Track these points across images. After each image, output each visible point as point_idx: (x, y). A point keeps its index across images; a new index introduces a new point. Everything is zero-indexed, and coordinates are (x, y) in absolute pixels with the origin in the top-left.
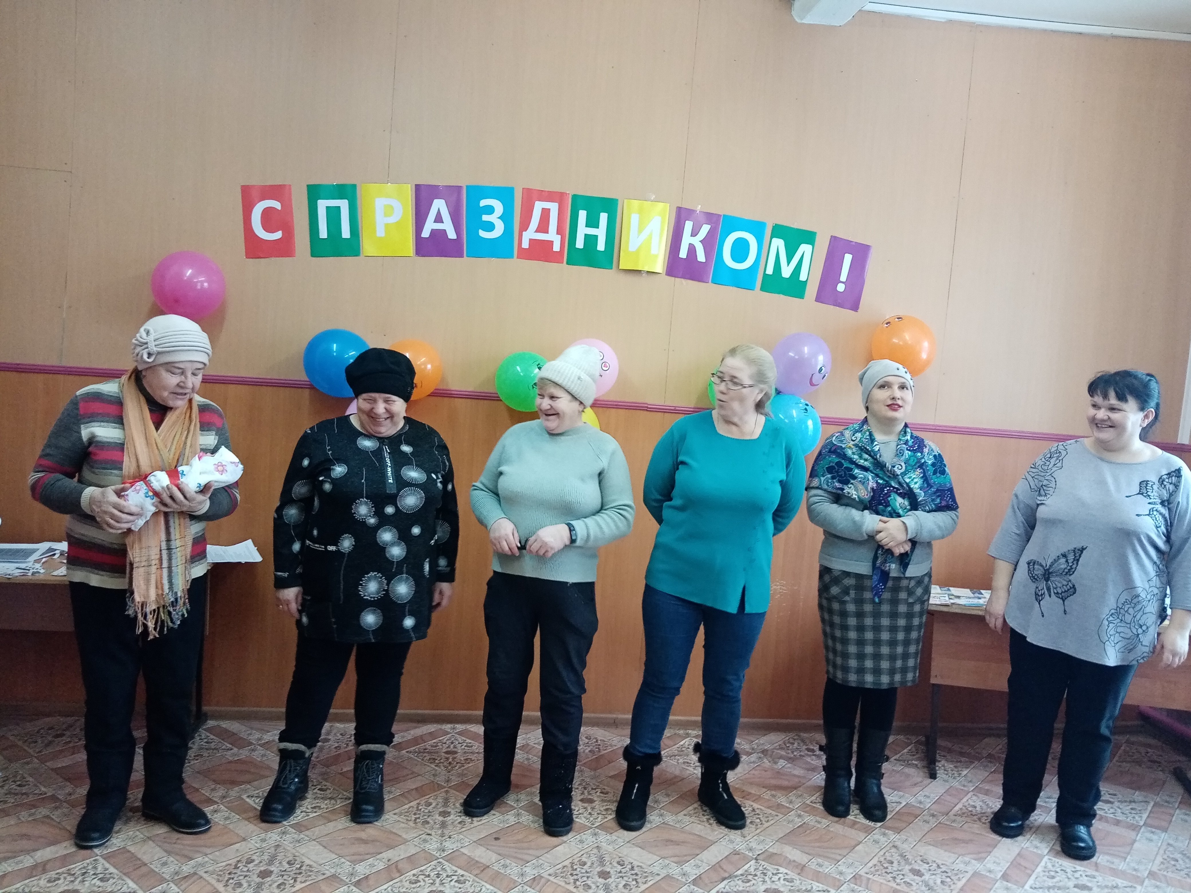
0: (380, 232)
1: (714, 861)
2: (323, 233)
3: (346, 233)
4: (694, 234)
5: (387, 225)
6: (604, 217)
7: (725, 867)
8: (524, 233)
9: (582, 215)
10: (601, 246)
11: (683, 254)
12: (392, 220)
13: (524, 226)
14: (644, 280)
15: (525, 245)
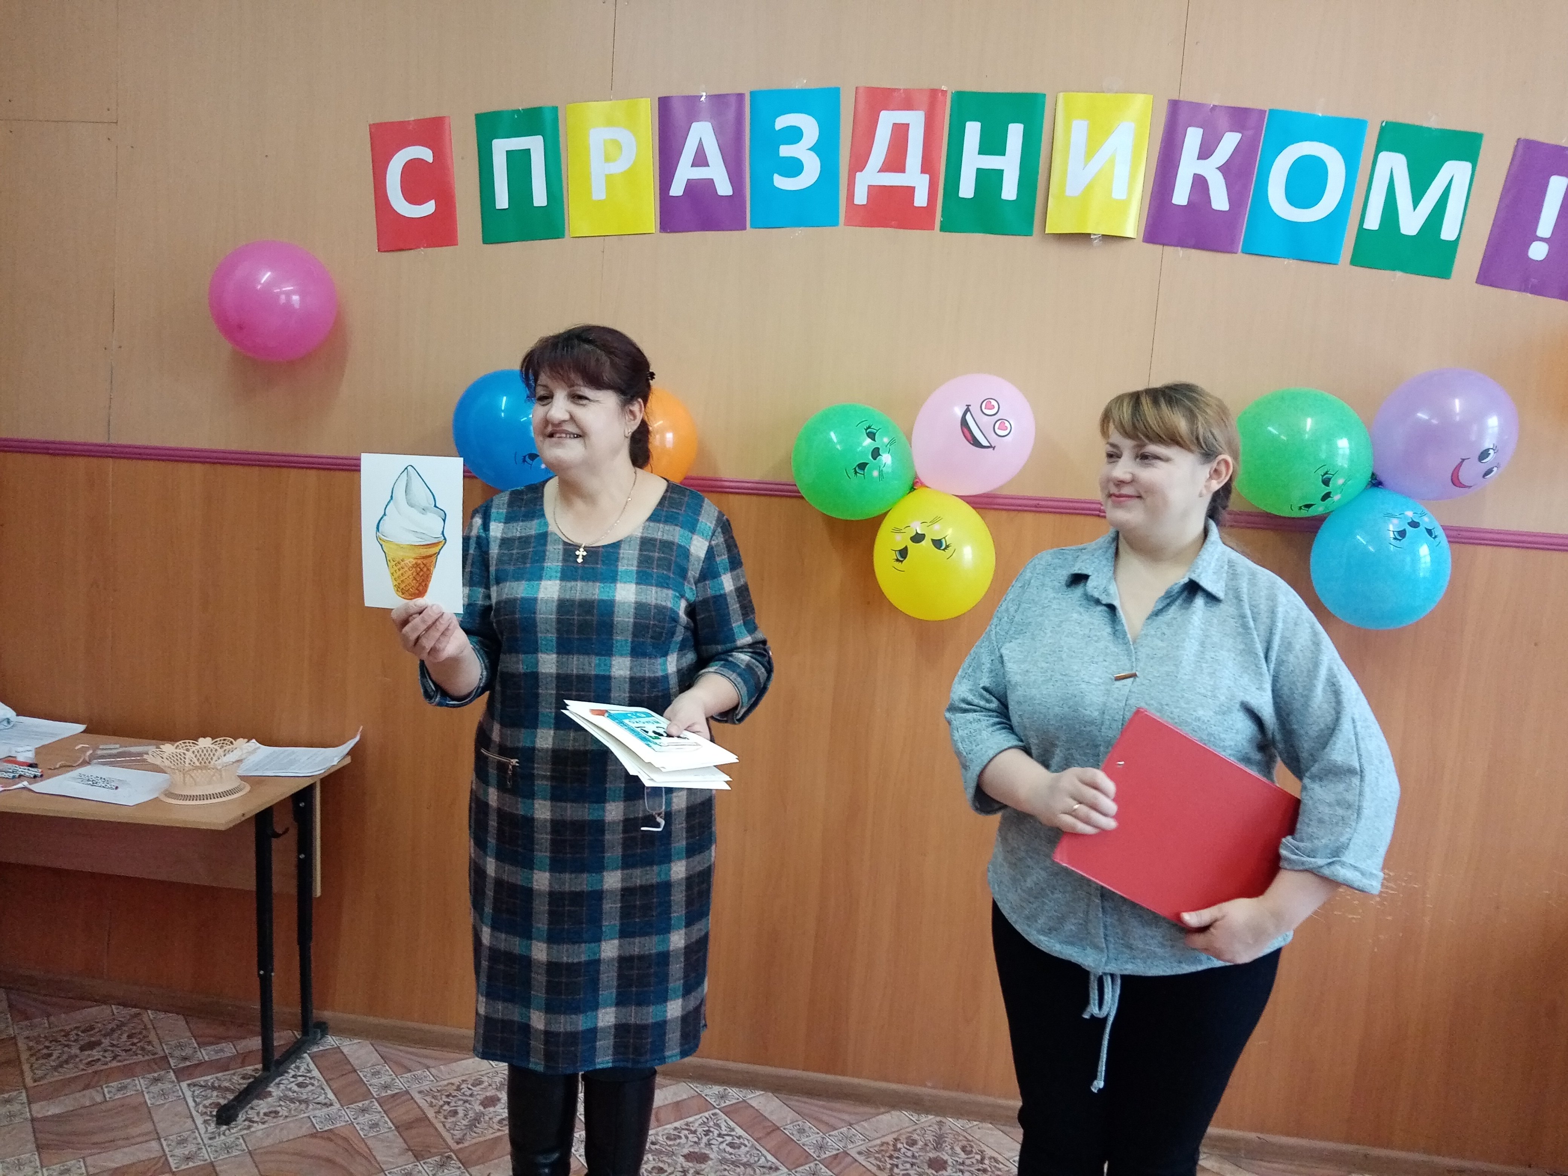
0: (599, 192)
2: (503, 200)
3: (540, 198)
4: (1205, 154)
5: (609, 178)
6: (1015, 133)
8: (858, 174)
9: (973, 130)
10: (1009, 191)
11: (1181, 196)
12: (618, 167)
13: (859, 162)
14: (1096, 253)
15: (861, 198)
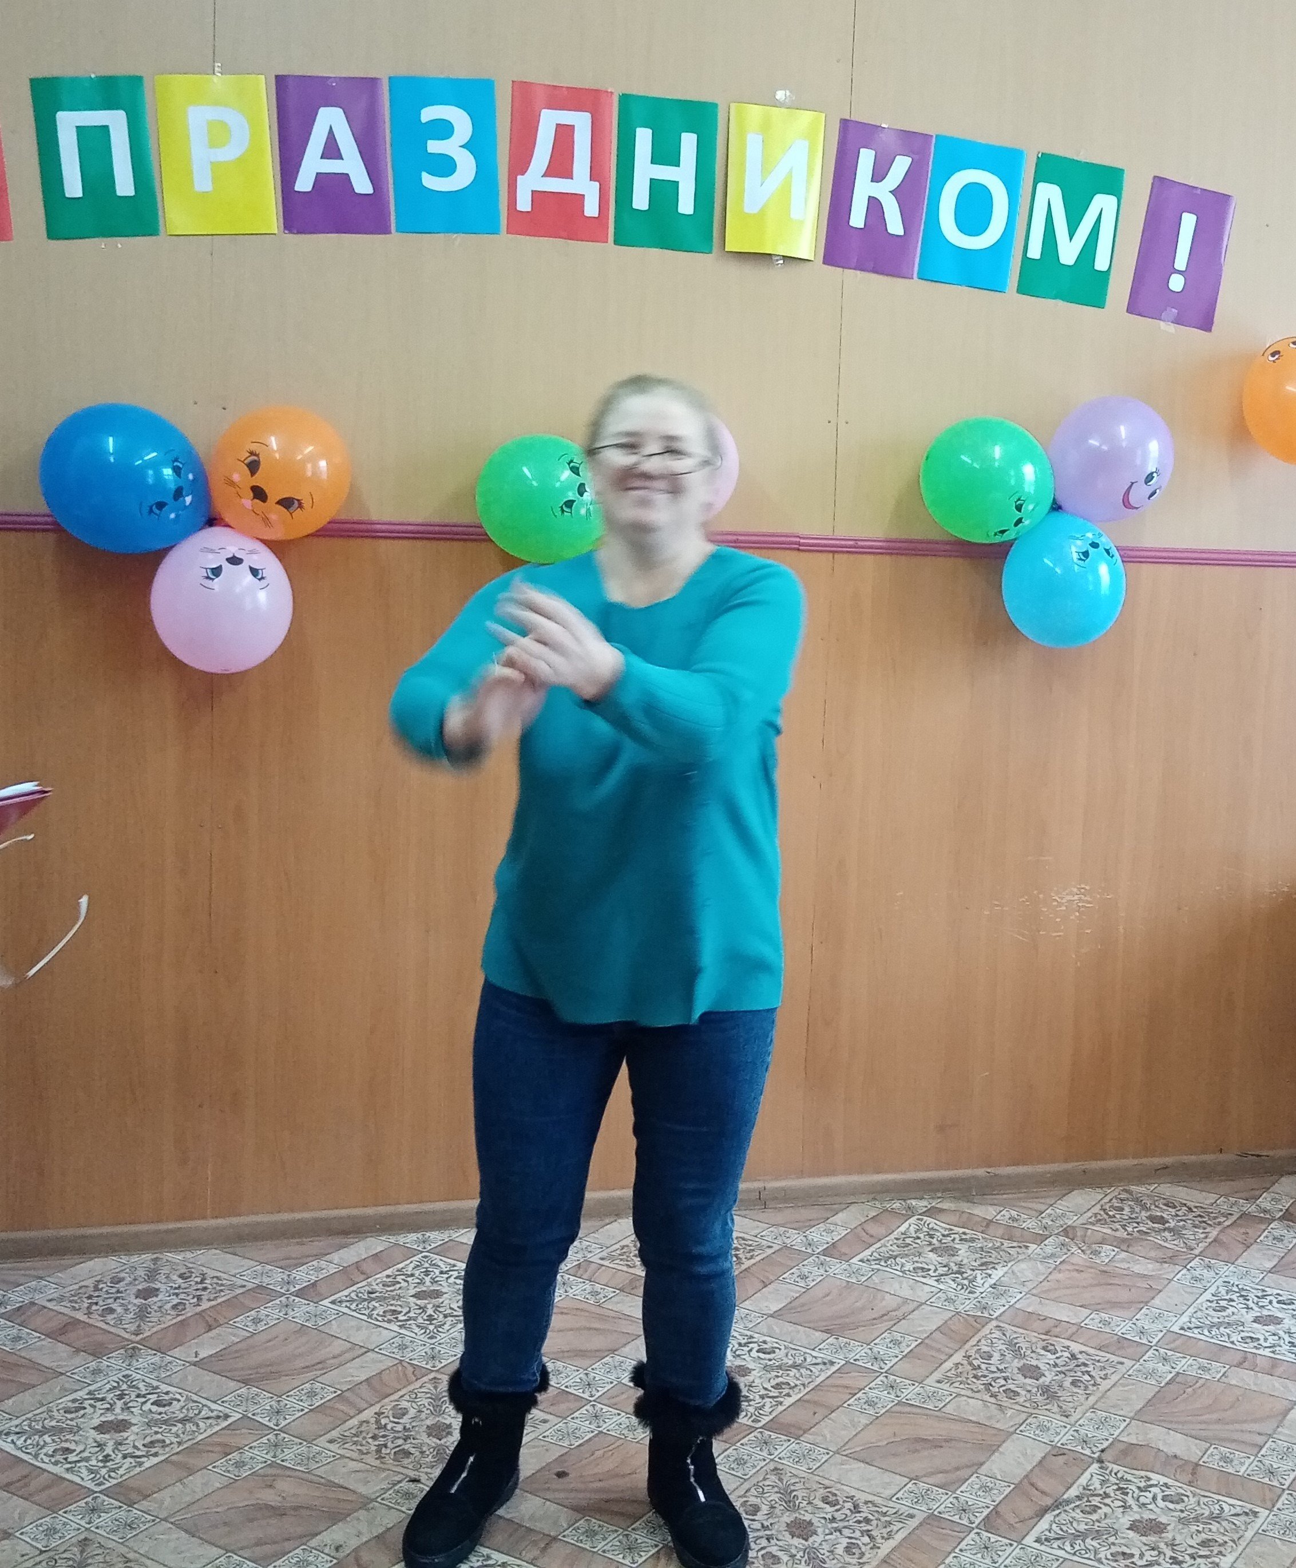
0: (203, 183)
1: (1019, 1474)
2: (73, 186)
3: (125, 185)
4: (879, 175)
5: (215, 165)
6: (689, 142)
7: (1040, 1485)
8: (519, 177)
9: (644, 138)
10: (686, 205)
11: (857, 219)
12: (228, 153)
13: (520, 163)
14: (777, 276)
15: (524, 204)
